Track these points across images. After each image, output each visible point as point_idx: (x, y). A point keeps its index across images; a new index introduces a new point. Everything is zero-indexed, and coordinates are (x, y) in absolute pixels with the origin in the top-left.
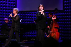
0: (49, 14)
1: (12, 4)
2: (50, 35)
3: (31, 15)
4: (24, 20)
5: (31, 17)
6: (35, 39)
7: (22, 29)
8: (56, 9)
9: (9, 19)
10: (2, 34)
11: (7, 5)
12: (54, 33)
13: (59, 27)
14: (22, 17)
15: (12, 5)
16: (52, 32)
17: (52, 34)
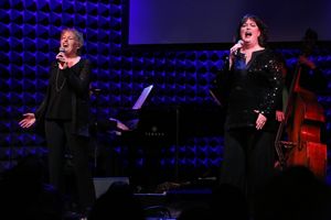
1: (106, 13)
3: (194, 63)
4: (163, 87)
5: (195, 75)
6: (214, 178)
7: (154, 129)
9: (96, 85)
11: (85, 17)
12: (300, 150)
14: (153, 74)
15: (109, 19)
16: (294, 146)
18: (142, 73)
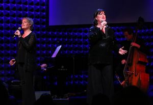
0: (126, 33)
1: (38, 10)
2: (128, 80)
3: (81, 34)
4: (66, 46)
5: (82, 40)
7: (63, 67)
8: (141, 19)
10: (19, 81)
12: (136, 76)
13: (147, 61)
14: (61, 40)
15: (39, 13)
16: (133, 74)
17: (132, 78)
18: (56, 39)
